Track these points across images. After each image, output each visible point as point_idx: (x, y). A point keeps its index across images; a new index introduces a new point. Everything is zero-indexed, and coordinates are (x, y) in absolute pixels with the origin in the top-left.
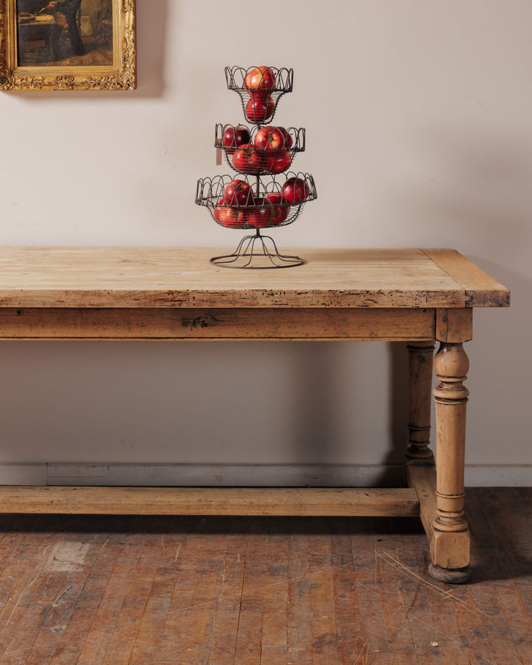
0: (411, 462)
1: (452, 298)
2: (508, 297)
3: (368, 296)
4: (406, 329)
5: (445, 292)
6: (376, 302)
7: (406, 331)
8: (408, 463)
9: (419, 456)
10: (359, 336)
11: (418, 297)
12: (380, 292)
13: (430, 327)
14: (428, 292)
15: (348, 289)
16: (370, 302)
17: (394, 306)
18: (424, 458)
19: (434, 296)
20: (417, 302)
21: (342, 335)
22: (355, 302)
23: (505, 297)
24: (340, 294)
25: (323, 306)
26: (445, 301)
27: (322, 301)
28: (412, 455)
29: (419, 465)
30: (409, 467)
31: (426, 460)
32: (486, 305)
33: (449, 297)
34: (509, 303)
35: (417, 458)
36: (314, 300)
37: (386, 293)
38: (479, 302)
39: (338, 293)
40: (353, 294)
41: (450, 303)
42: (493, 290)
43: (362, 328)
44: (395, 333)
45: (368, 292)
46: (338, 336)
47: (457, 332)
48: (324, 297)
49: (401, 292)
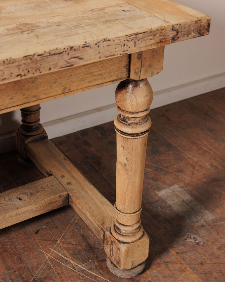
0: (29, 140)
1: (160, 36)
2: (209, 25)
3: (73, 53)
4: (101, 75)
5: (154, 31)
6: (81, 59)
7: (100, 77)
8: (26, 142)
9: (35, 133)
10: (50, 95)
11: (126, 43)
12: (86, 46)
13: (124, 67)
14: (137, 34)
15: (47, 50)
16: (75, 60)
17: (102, 59)
18: (39, 134)
19: (143, 38)
20: (125, 48)
21: (32, 100)
22: (57, 64)
23: (206, 25)
24: (39, 58)
25: (19, 78)
26: (153, 42)
27: (16, 72)
28: (29, 134)
29: (36, 141)
30: (29, 144)
31: (40, 135)
32: (190, 36)
33: (157, 35)
34: (208, 31)
35: (34, 136)
36: (6, 73)
37: (93, 45)
38: (184, 35)
39: (36, 57)
40: (55, 54)
41: (158, 43)
42: (196, 19)
43: (54, 85)
44: (90, 82)
45: (72, 48)
46: (27, 101)
47: (150, 66)
48: (19, 66)
49: (109, 40)
